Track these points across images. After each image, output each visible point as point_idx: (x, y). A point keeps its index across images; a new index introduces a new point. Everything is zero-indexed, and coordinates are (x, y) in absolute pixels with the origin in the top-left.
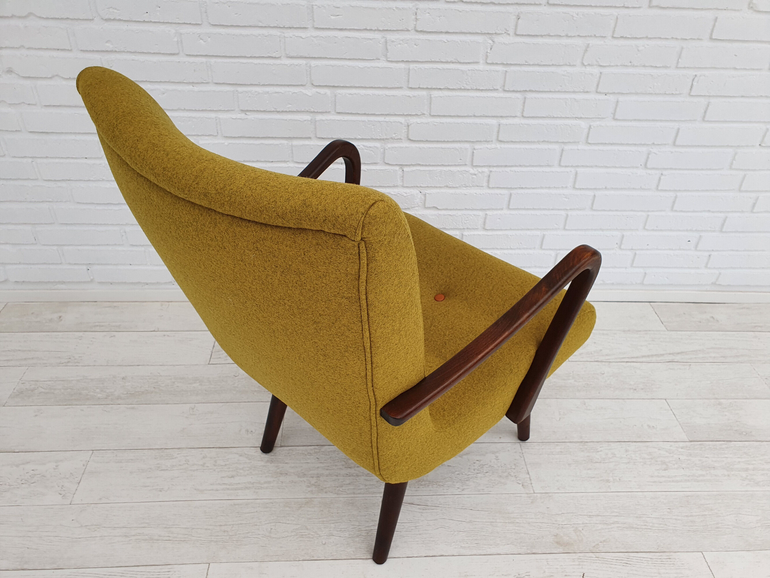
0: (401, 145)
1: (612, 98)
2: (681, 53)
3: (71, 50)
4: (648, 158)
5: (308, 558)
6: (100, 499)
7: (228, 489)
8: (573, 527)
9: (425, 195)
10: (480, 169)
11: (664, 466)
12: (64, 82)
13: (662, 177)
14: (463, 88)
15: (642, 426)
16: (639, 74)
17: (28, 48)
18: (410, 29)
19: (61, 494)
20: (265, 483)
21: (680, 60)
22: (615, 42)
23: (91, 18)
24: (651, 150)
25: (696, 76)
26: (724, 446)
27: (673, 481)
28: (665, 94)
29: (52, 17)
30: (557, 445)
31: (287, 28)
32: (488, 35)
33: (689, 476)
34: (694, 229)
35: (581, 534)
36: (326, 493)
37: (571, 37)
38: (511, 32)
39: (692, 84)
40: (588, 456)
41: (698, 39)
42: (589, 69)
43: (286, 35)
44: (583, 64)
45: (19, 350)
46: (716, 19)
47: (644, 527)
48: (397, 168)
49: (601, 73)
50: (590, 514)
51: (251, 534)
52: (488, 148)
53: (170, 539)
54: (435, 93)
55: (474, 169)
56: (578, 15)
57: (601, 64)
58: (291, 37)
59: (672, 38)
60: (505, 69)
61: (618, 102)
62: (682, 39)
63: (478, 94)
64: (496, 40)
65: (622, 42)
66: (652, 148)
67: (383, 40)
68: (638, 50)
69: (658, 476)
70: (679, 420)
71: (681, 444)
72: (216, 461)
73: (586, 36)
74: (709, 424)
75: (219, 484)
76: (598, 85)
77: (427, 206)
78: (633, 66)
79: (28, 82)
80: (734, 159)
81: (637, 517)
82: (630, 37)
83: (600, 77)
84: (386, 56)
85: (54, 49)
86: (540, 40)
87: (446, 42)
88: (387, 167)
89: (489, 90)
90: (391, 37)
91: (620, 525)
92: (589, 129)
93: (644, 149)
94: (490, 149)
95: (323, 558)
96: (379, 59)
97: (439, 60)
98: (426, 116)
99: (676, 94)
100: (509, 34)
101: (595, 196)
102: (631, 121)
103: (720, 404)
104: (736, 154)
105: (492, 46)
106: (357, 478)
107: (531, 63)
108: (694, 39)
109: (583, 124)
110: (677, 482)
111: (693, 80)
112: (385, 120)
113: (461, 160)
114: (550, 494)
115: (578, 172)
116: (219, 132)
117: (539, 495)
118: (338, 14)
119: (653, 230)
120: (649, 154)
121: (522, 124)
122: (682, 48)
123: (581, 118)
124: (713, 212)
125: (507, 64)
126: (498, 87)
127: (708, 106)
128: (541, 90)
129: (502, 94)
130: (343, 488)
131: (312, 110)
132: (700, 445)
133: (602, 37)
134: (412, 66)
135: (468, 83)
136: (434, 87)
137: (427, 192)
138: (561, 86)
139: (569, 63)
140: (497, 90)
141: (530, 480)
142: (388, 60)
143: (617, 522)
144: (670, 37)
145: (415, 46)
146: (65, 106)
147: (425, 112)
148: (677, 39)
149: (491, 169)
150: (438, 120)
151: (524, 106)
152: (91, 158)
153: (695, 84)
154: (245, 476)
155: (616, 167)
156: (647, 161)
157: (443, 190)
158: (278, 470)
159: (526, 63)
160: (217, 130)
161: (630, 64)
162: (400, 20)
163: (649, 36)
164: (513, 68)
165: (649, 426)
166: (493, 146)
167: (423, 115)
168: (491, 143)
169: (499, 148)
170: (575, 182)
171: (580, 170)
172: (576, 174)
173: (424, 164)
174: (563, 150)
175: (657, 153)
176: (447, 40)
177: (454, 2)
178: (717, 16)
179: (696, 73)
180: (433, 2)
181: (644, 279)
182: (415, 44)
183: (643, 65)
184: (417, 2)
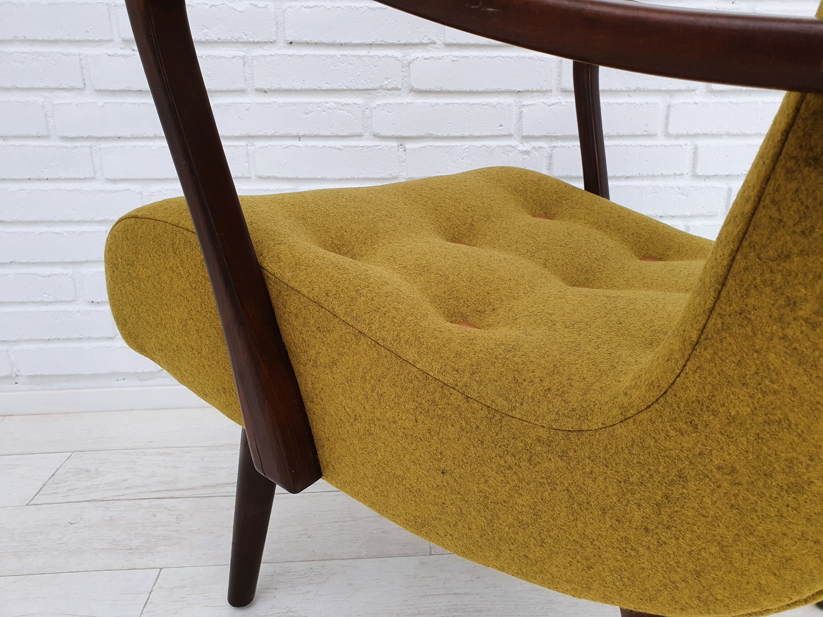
0: (399, 100)
10: (536, 144)
48: (395, 144)
52: (545, 104)
55: (525, 144)
94: (549, 106)
112: (369, 54)
113: (501, 126)
116: (88, 83)
131: (245, 38)
149: (554, 144)
160: (84, 79)
166: (553, 100)
167: (433, 45)
168: (550, 94)
169: (564, 103)
170: (694, 166)
171: (701, 143)
172: (696, 150)
173: (440, 134)
174: (669, 106)
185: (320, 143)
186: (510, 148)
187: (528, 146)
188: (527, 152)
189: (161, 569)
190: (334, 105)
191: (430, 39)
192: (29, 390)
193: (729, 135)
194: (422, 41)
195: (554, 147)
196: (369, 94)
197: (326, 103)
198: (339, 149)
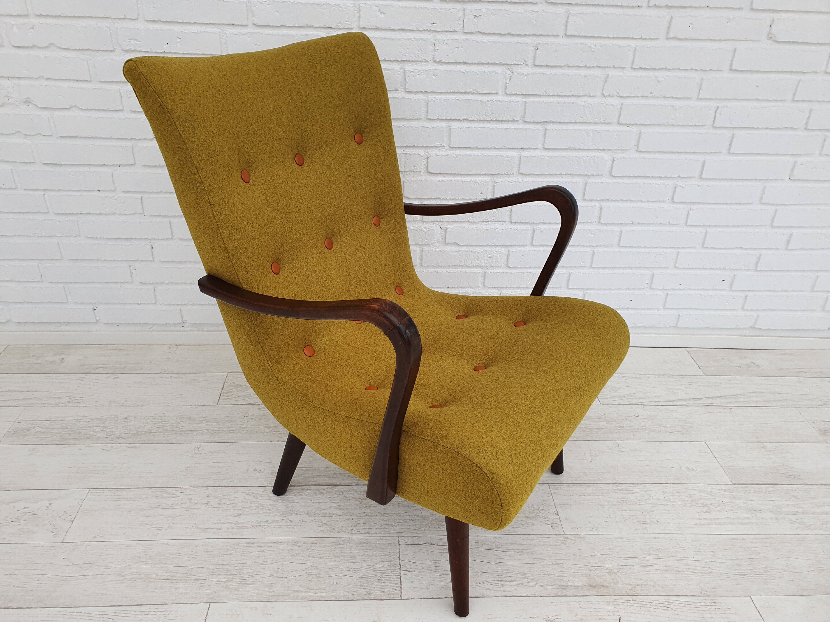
0: (421, 178)
1: (634, 129)
2: (701, 84)
3: (90, 81)
4: (675, 191)
5: (317, 598)
6: (95, 537)
7: (233, 528)
8: (607, 569)
9: (445, 231)
11: (706, 509)
12: (82, 113)
13: (691, 212)
14: (482, 119)
15: (680, 468)
16: (661, 105)
17: (47, 79)
18: (428, 60)
19: (52, 532)
20: (273, 522)
21: (700, 91)
22: (635, 73)
23: (112, 49)
24: (677, 183)
25: (718, 107)
26: (770, 489)
27: (716, 524)
28: (688, 125)
29: (73, 48)
30: (589, 486)
32: (506, 66)
33: (733, 519)
34: (727, 268)
35: (617, 577)
36: (339, 532)
37: (589, 67)
38: (530, 63)
39: (715, 116)
40: (622, 498)
41: (717, 70)
42: (609, 100)
44: (603, 95)
45: (18, 391)
46: (735, 51)
47: (685, 570)
49: (622, 104)
50: (626, 556)
51: (255, 573)
52: (509, 181)
53: (168, 578)
54: (455, 125)
56: (596, 46)
57: (622, 95)
59: (692, 69)
60: (524, 100)
61: (640, 133)
62: (701, 70)
63: (499, 125)
64: (514, 71)
65: (641, 73)
66: (678, 181)
67: (401, 71)
68: (658, 81)
69: (699, 519)
70: (720, 462)
71: (724, 487)
72: (220, 500)
73: (605, 67)
74: (753, 467)
75: (224, 523)
76: (619, 117)
77: (448, 241)
78: (654, 97)
79: (45, 113)
80: (763, 193)
81: (677, 560)
82: (649, 68)
83: (621, 108)
84: (405, 87)
85: (74, 80)
86: (558, 71)
87: (464, 73)
89: (508, 121)
90: (409, 67)
91: (658, 568)
92: (613, 162)
93: (670, 182)
94: (511, 183)
95: (334, 599)
96: (398, 90)
97: (458, 91)
98: (445, 147)
99: (699, 126)
100: (527, 65)
101: (621, 231)
102: (655, 152)
103: (764, 447)
104: (765, 188)
105: (511, 77)
106: (372, 518)
107: (551, 94)
108: (714, 70)
109: (606, 156)
110: (720, 524)
111: (716, 111)
113: (482, 193)
114: (582, 536)
115: (603, 207)
117: (570, 536)
119: (684, 268)
120: (675, 188)
121: (543, 156)
122: (702, 79)
123: (604, 150)
124: (746, 249)
125: (526, 95)
126: (518, 119)
127: (733, 138)
128: (562, 121)
129: (522, 126)
130: (358, 528)
132: (745, 487)
133: (621, 68)
134: (431, 97)
135: (488, 114)
136: (453, 118)
137: (447, 227)
138: (582, 117)
139: (589, 94)
140: (517, 121)
141: (560, 521)
142: (407, 90)
143: (655, 565)
144: (689, 68)
145: (434, 77)
146: (81, 137)
147: (445, 145)
148: (696, 70)
150: (458, 152)
151: (545, 138)
152: (104, 191)
153: (717, 115)
154: (252, 515)
155: (641, 201)
156: (673, 195)
157: (463, 225)
158: (287, 509)
159: (546, 94)
161: (650, 95)
162: (419, 51)
163: (668, 68)
164: (532, 99)
165: (687, 468)
167: (442, 148)
168: (512, 175)
169: (521, 181)
170: (600, 217)
171: (604, 204)
172: (601, 208)
174: (586, 183)
175: (684, 186)
176: (466, 71)
177: (472, 33)
178: (735, 47)
179: (718, 105)
180: (451, 33)
181: (677, 322)
182: (434, 75)
183: (663, 96)
184: (435, 34)
191: (441, 144)
192: (190, 331)
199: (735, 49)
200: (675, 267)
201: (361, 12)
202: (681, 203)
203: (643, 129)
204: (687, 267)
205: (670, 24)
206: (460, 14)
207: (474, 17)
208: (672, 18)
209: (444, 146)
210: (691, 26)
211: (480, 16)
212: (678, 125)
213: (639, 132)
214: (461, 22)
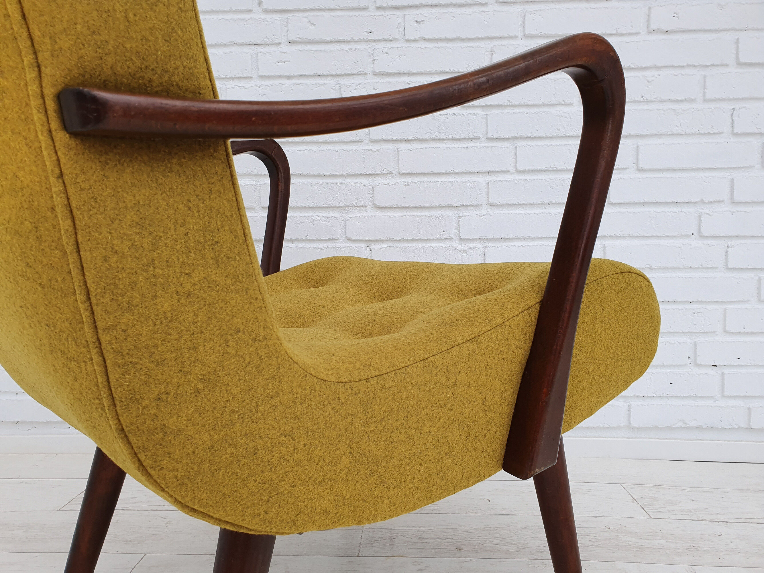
0: (366, 214)
2: (705, 82)
4: (700, 221)
10: (471, 245)
13: (729, 249)
14: (436, 138)
18: (367, 72)
21: (705, 90)
24: (701, 211)
25: (734, 109)
28: (699, 134)
31: (229, 78)
39: (732, 121)
41: (721, 65)
43: (228, 86)
46: (737, 43)
48: (363, 245)
52: (477, 215)
54: (403, 146)
55: (462, 245)
58: (233, 88)
59: (688, 65)
60: (485, 114)
61: (638, 147)
62: (701, 66)
63: (457, 145)
66: (702, 209)
67: (336, 86)
68: (649, 82)
78: (648, 102)
88: (350, 244)
89: (468, 139)
90: (345, 81)
93: (691, 209)
94: (480, 217)
98: (394, 174)
99: (714, 134)
108: (717, 66)
111: (732, 115)
112: (344, 182)
113: (444, 231)
115: (606, 245)
118: (285, 60)
119: (739, 333)
120: (700, 217)
121: (517, 180)
122: (705, 77)
126: (480, 135)
129: (486, 143)
131: (256, 172)
135: (441, 131)
136: (400, 137)
138: (559, 130)
139: (564, 101)
140: (479, 138)
144: (685, 64)
147: (392, 171)
148: (694, 66)
149: (486, 245)
150: (409, 179)
151: (516, 159)
153: (735, 118)
156: (699, 227)
161: (642, 99)
162: (355, 63)
163: (658, 66)
164: (494, 111)
166: (484, 212)
167: (390, 175)
168: (481, 208)
169: (492, 214)
173: (397, 238)
175: (711, 214)
176: (411, 82)
177: (415, 40)
178: (737, 38)
179: (733, 107)
180: (391, 42)
181: (749, 420)
182: (374, 89)
183: (659, 99)
184: (373, 44)
185: (307, 245)
186: (451, 248)
187: (465, 246)
188: (464, 251)
189: (145, 554)
190: (318, 218)
191: (388, 170)
193: (629, 236)
194: (383, 172)
195: (486, 247)
196: (344, 210)
197: (312, 216)
198: (321, 249)
199: (738, 39)
200: (725, 331)
201: (289, 25)
202: (713, 237)
203: (641, 142)
204: (742, 330)
205: (649, 16)
206: (400, 20)
207: (415, 22)
208: (650, 8)
209: (392, 173)
210: (675, 16)
211: (422, 21)
212: (686, 134)
213: (635, 146)
214: (401, 29)
